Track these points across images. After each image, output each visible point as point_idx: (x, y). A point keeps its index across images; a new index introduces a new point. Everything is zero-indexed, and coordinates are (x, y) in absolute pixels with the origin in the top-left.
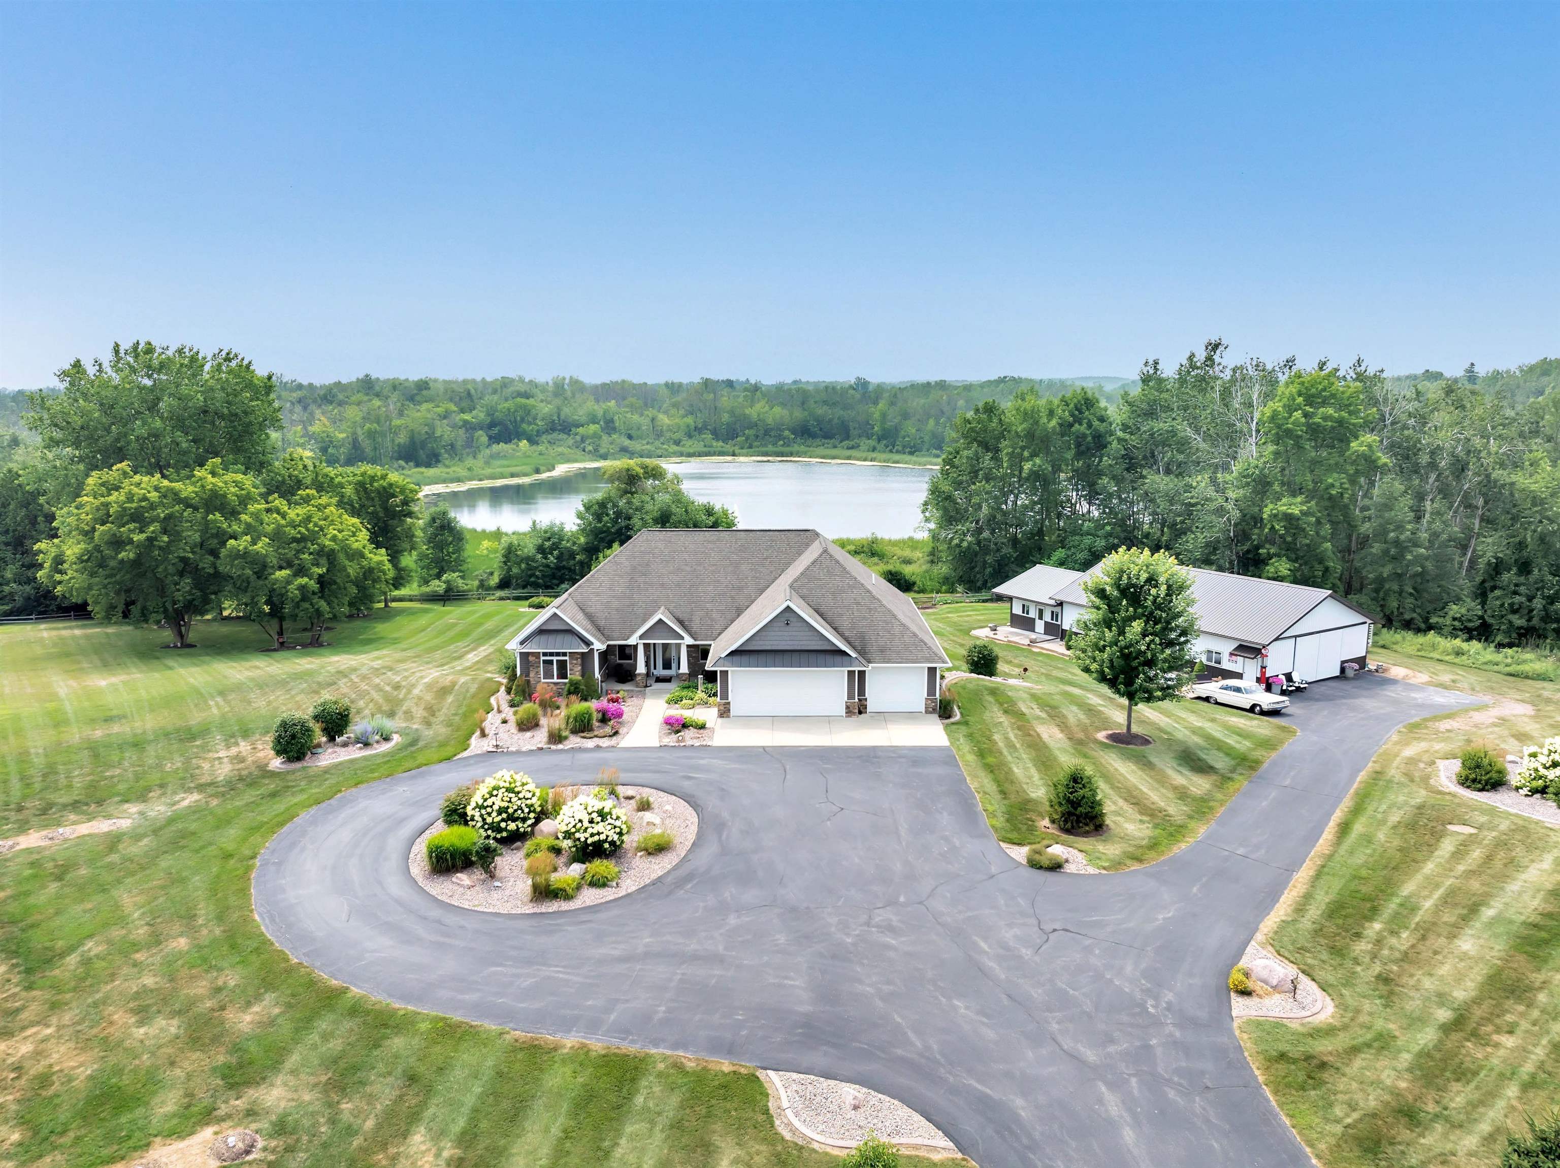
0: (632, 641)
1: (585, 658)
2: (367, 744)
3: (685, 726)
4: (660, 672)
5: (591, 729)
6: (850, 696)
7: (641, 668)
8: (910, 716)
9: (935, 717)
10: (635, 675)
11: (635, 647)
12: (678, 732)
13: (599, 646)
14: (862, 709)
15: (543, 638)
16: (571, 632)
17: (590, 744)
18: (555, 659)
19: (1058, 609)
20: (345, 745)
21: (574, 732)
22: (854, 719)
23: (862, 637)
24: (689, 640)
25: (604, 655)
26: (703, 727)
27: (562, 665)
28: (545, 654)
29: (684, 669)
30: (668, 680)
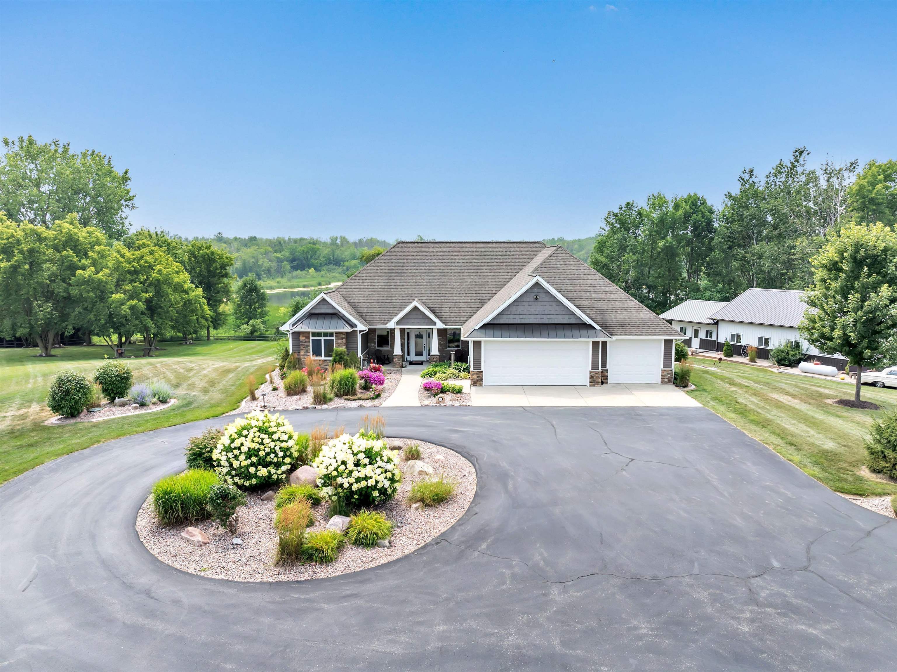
0: (391, 325)
1: (350, 337)
2: (143, 405)
3: (443, 391)
4: (413, 357)
5: (354, 394)
6: (595, 366)
7: (397, 351)
8: (649, 385)
9: (672, 387)
10: (393, 357)
11: (393, 331)
12: (435, 395)
13: (361, 327)
14: (604, 381)
15: (313, 322)
16: (336, 315)
17: (354, 404)
18: (323, 338)
19: (713, 329)
20: (123, 405)
21: (339, 395)
22: (598, 388)
23: (602, 315)
24: (440, 325)
25: (367, 336)
26: (459, 391)
27: (329, 344)
28: (314, 334)
29: (435, 351)
30: (421, 363)
